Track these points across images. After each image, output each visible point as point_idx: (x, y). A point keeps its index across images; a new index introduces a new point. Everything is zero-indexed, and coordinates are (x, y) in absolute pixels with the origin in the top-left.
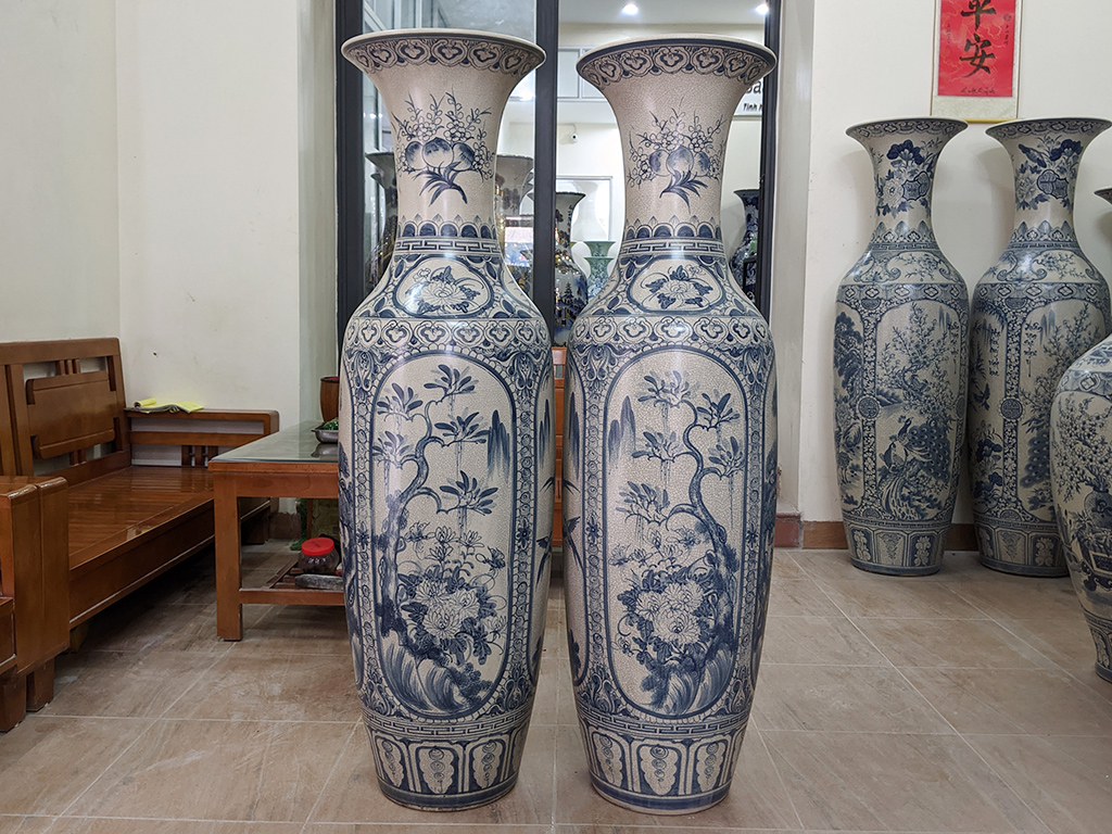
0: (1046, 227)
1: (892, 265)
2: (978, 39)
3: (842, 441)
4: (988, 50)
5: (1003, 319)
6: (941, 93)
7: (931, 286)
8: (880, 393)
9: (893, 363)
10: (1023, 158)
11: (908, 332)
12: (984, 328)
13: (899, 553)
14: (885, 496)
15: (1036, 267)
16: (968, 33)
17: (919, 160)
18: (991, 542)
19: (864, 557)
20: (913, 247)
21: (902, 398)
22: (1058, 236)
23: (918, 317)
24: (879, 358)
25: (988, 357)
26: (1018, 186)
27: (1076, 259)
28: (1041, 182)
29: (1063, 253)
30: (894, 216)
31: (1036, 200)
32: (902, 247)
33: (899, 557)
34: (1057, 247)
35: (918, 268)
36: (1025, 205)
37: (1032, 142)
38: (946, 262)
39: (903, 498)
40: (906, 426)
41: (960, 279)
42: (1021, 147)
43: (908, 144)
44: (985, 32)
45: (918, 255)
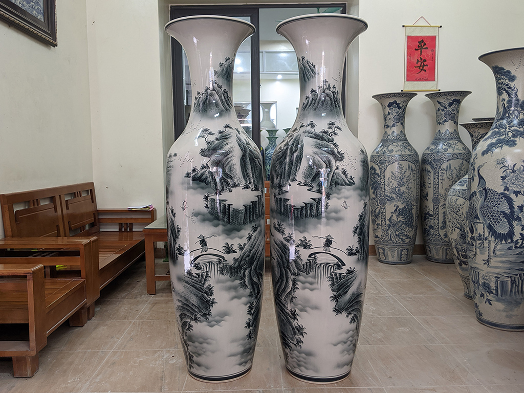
0: (448, 132)
1: (390, 148)
2: (421, 59)
3: (373, 214)
4: (425, 63)
5: (432, 167)
6: (408, 80)
7: (405, 155)
8: (387, 196)
9: (391, 185)
10: (439, 106)
11: (397, 173)
12: (426, 170)
13: (396, 256)
14: (390, 235)
15: (444, 147)
16: (418, 57)
17: (400, 108)
18: (430, 251)
19: (383, 258)
20: (398, 140)
21: (395, 198)
22: (452, 135)
23: (401, 168)
24: (386, 183)
25: (427, 181)
26: (437, 116)
27: (459, 143)
28: (446, 115)
29: (454, 141)
30: (390, 129)
31: (444, 122)
32: (394, 141)
33: (395, 257)
34: (452, 139)
35: (400, 149)
36: (440, 123)
37: (442, 100)
38: (410, 146)
39: (396, 235)
40: (397, 208)
41: (416, 152)
42: (437, 101)
43: (395, 102)
44: (424, 56)
45: (400, 144)
